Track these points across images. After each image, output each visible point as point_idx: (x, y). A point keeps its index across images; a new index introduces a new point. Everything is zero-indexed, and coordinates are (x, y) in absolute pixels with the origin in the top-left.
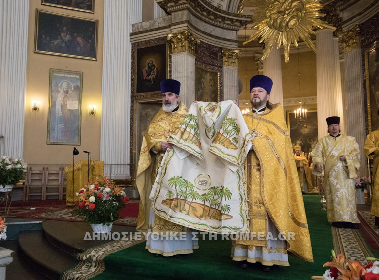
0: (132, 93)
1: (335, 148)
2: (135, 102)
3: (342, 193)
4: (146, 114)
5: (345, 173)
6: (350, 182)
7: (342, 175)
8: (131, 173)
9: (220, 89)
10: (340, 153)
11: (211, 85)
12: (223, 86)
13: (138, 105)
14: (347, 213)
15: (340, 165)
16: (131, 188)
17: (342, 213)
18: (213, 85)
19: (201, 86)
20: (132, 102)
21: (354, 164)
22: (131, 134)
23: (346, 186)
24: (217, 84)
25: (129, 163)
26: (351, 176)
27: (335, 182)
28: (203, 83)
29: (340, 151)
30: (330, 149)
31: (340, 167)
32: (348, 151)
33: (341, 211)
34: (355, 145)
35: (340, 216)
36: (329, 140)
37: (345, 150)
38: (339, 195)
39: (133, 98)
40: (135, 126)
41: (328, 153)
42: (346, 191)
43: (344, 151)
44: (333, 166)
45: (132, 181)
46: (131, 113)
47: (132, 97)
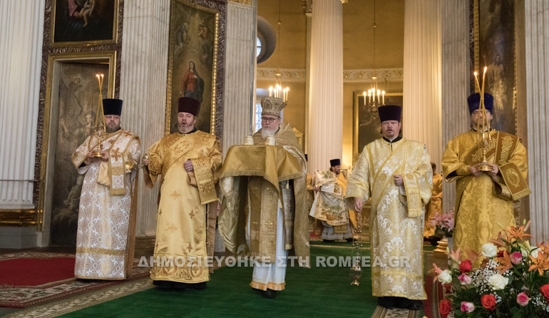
0: (46, 40)
1: (389, 161)
2: (50, 59)
3: (394, 243)
4: (72, 83)
5: (402, 209)
6: (409, 224)
7: (397, 211)
8: (35, 199)
9: (220, 44)
10: (396, 171)
11: (201, 36)
12: (224, 38)
13: (55, 65)
14: (401, 280)
15: (395, 192)
16: (33, 228)
17: (392, 280)
18: (205, 36)
19: (182, 36)
20: (45, 58)
21: (420, 191)
22: (39, 120)
23: (402, 232)
24: (214, 34)
25: (32, 177)
26: (410, 214)
27: (385, 223)
28: (187, 32)
29: (397, 167)
30: (380, 164)
31: (395, 196)
32: (411, 168)
33: (390, 278)
34: (423, 158)
35: (389, 286)
36: (382, 146)
37: (406, 165)
38: (389, 247)
39: (47, 50)
40: (47, 106)
41: (377, 170)
42: (401, 241)
43: (403, 168)
44: (384, 193)
45: (35, 214)
46: (42, 80)
47: (45, 50)
